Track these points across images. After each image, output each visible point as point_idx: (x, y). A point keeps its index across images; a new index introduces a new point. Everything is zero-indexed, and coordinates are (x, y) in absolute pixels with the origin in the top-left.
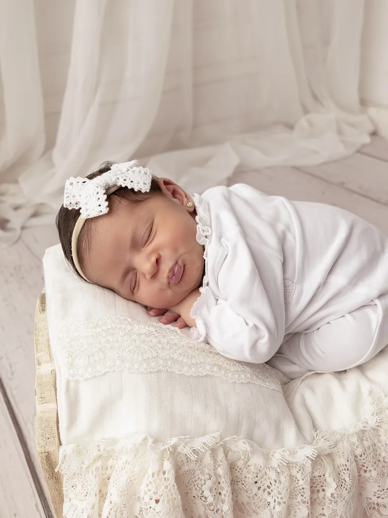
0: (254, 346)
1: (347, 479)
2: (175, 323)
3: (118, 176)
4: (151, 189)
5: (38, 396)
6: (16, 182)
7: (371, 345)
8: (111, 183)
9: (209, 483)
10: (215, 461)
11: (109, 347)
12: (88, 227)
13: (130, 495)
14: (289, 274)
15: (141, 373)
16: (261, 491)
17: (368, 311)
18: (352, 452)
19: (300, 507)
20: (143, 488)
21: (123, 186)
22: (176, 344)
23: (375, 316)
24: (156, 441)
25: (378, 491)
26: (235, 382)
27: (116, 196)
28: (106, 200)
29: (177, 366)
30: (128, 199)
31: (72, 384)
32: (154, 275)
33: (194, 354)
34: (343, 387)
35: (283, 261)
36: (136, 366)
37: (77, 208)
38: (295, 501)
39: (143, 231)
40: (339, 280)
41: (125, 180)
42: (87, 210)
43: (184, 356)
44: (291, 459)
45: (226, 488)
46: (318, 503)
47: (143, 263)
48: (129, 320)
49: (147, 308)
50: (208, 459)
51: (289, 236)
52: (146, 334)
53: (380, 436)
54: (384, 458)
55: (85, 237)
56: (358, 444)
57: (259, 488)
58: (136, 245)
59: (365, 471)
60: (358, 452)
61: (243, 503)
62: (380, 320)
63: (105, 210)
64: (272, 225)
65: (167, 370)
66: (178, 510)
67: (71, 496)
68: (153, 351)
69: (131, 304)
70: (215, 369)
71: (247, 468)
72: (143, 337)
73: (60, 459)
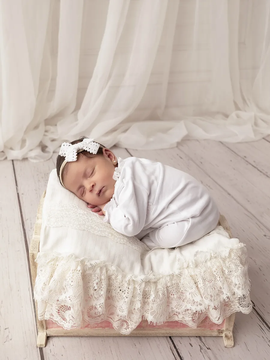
0: (126, 227)
1: (161, 295)
2: (98, 213)
3: (84, 145)
4: (97, 153)
5: (34, 231)
6: (56, 125)
7: (182, 238)
8: (80, 148)
9: (97, 281)
10: (101, 272)
11: (66, 216)
12: (67, 165)
13: (62, 278)
14: (151, 200)
15: (76, 229)
16: (121, 292)
17: (186, 223)
18: (166, 284)
19: (137, 302)
20: (68, 275)
21: (86, 150)
22: (95, 221)
23: (187, 226)
24: (76, 258)
25: (177, 305)
26: (117, 242)
27: (82, 154)
28: (77, 155)
29: (93, 230)
30: (86, 156)
31: (48, 228)
32: (91, 191)
33: (102, 227)
34: (169, 255)
35: (149, 194)
36: (75, 226)
37: (64, 156)
38: (135, 300)
39: (89, 171)
40: (174, 207)
41: (87, 147)
42: (68, 158)
43: (97, 226)
44: (134, 279)
45: (104, 285)
46: (147, 304)
47: (87, 184)
48: (77, 207)
49: (88, 204)
50: (98, 271)
51: (155, 183)
52: (83, 214)
53: (181, 280)
54: (182, 291)
55: (66, 169)
56: (169, 281)
57: (121, 290)
58: (85, 176)
59: (172, 295)
60: (169, 284)
61: (113, 296)
62: (189, 227)
63: (75, 159)
64: (149, 177)
65: (88, 231)
66: (80, 287)
67: (40, 274)
68: (84, 222)
69: (81, 201)
70: (110, 235)
71: (116, 280)
72: (81, 215)
73: (37, 257)
